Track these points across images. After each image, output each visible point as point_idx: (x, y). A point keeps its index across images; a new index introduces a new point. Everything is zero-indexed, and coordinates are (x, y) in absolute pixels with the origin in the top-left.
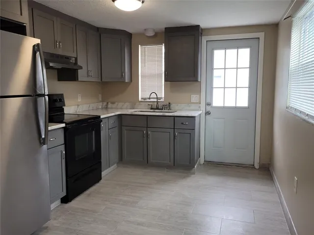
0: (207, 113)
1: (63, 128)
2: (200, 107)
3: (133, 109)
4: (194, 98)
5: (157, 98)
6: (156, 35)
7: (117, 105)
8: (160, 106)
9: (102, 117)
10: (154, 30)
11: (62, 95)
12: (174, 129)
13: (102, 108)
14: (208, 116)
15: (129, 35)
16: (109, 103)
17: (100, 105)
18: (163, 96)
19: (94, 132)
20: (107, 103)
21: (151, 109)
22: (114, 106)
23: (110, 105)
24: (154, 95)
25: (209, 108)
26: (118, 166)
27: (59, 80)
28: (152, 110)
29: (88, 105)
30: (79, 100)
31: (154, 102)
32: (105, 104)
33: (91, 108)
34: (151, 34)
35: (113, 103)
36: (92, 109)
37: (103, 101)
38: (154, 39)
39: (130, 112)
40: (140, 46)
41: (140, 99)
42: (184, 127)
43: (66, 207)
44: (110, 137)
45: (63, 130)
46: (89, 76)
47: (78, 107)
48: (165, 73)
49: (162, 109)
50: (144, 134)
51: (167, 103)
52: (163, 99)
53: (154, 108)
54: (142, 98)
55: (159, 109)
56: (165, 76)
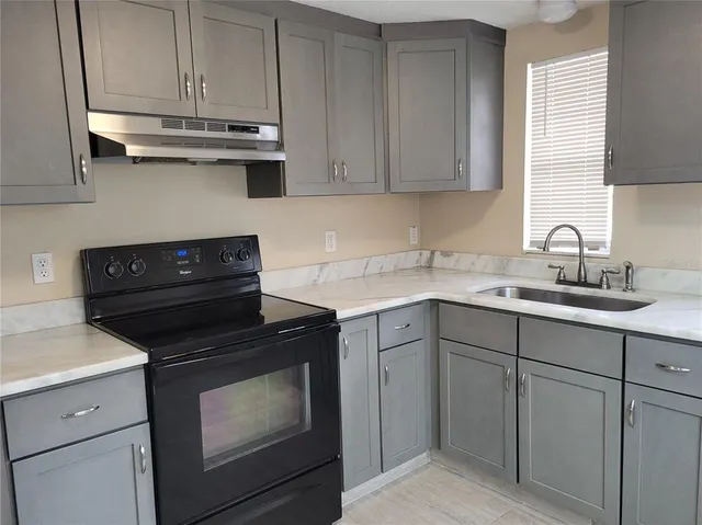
3: (503, 275)
5: (580, 244)
7: (458, 261)
8: (592, 279)
12: (623, 381)
13: (418, 269)
16: (437, 255)
17: (412, 259)
18: (608, 238)
19: (307, 365)
20: (433, 253)
21: (559, 282)
22: (450, 262)
23: (438, 260)
28: (561, 288)
29: (365, 260)
30: (331, 247)
31: (574, 256)
32: (427, 254)
33: (373, 269)
35: (446, 254)
37: (420, 247)
40: (529, 65)
41: (526, 247)
45: (141, 376)
46: (334, 180)
47: (321, 269)
48: (606, 155)
49: (599, 286)
50: (505, 378)
51: (618, 263)
52: (609, 245)
53: (569, 278)
54: (533, 243)
55: (586, 284)
56: (606, 165)
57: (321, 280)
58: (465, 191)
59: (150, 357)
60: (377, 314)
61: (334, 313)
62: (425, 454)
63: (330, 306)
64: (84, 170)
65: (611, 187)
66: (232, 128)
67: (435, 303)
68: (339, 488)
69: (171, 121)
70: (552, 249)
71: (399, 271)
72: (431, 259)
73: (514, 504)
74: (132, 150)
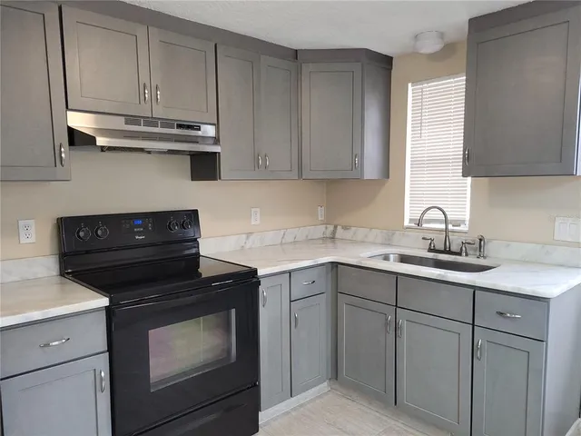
4: (567, 227)
5: (446, 222)
7: (355, 233)
8: (454, 248)
9: (260, 273)
10: (442, 35)
12: (473, 325)
13: (324, 239)
15: (386, 61)
16: (339, 228)
17: (320, 231)
18: (467, 217)
19: (233, 311)
20: (336, 227)
21: (430, 250)
22: (348, 235)
23: (340, 233)
26: (332, 389)
28: (431, 255)
29: (283, 231)
30: (255, 221)
31: (441, 230)
32: (331, 228)
33: (289, 238)
34: (431, 46)
35: (346, 228)
37: (326, 223)
40: (410, 85)
41: (406, 223)
42: (506, 326)
45: (103, 315)
46: (259, 168)
47: (248, 238)
48: (464, 154)
49: (459, 254)
50: (387, 324)
51: (474, 237)
52: (467, 223)
53: (437, 248)
54: (411, 220)
55: (450, 252)
56: (464, 161)
57: (248, 246)
58: (359, 179)
60: (290, 272)
61: (256, 271)
62: (325, 384)
63: (253, 266)
64: (63, 155)
65: (469, 179)
66: (180, 126)
67: (335, 265)
68: (257, 408)
69: (132, 119)
70: (425, 225)
71: (309, 241)
72: (334, 232)
73: (393, 422)
74: (101, 141)
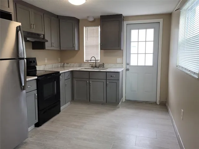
0: (127, 70)
1: (36, 79)
2: (122, 66)
3: (81, 67)
4: (119, 60)
5: (95, 60)
6: (95, 20)
7: (70, 65)
9: (60, 72)
10: (93, 17)
11: (35, 58)
12: (106, 79)
13: (61, 67)
14: (127, 72)
15: (78, 21)
16: (65, 64)
17: (59, 65)
19: (55, 82)
20: (64, 64)
21: (92, 67)
22: (69, 65)
24: (93, 59)
25: (128, 67)
26: (71, 103)
27: (33, 49)
29: (52, 64)
30: (46, 61)
31: (94, 62)
32: (63, 64)
34: (91, 19)
35: (67, 63)
36: (54, 67)
37: (61, 62)
38: (93, 23)
39: (78, 69)
40: (84, 27)
42: (113, 78)
43: (38, 129)
44: (66, 85)
47: (45, 66)
50: (87, 83)
51: (101, 63)
52: (99, 60)
54: (86, 60)
59: (38, 77)
60: (64, 73)
62: (69, 102)
67: (72, 72)
